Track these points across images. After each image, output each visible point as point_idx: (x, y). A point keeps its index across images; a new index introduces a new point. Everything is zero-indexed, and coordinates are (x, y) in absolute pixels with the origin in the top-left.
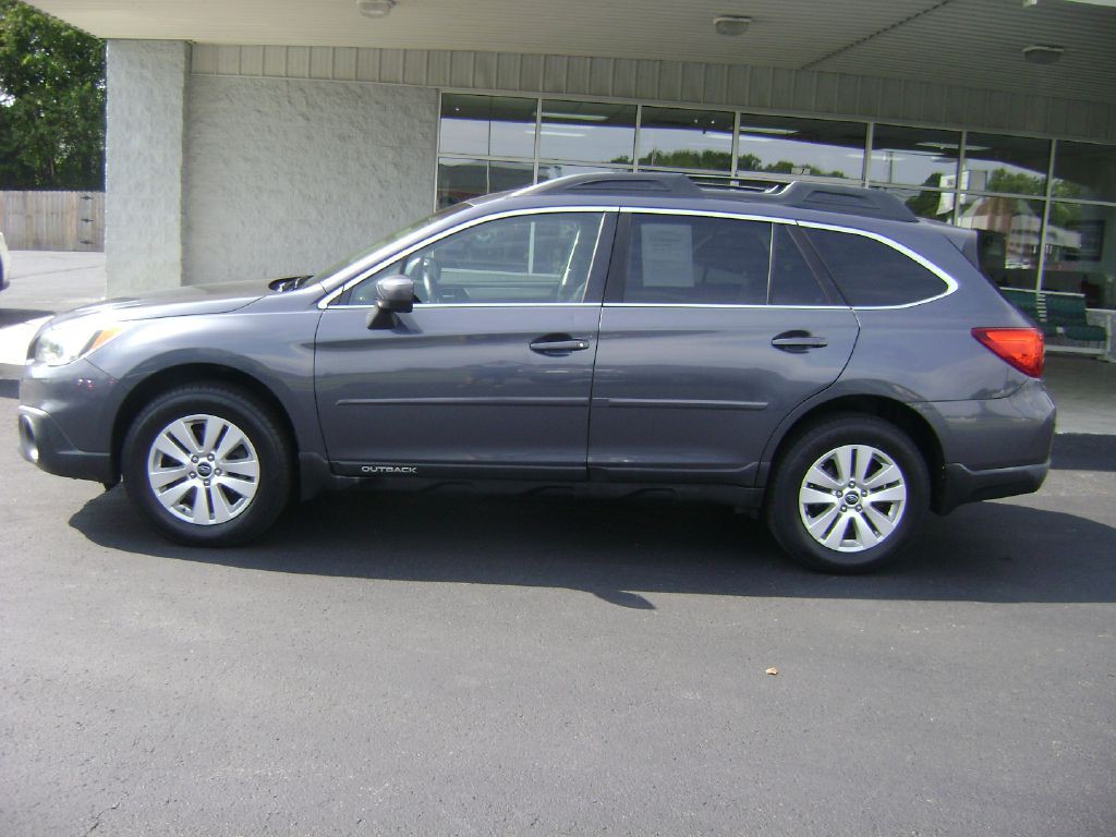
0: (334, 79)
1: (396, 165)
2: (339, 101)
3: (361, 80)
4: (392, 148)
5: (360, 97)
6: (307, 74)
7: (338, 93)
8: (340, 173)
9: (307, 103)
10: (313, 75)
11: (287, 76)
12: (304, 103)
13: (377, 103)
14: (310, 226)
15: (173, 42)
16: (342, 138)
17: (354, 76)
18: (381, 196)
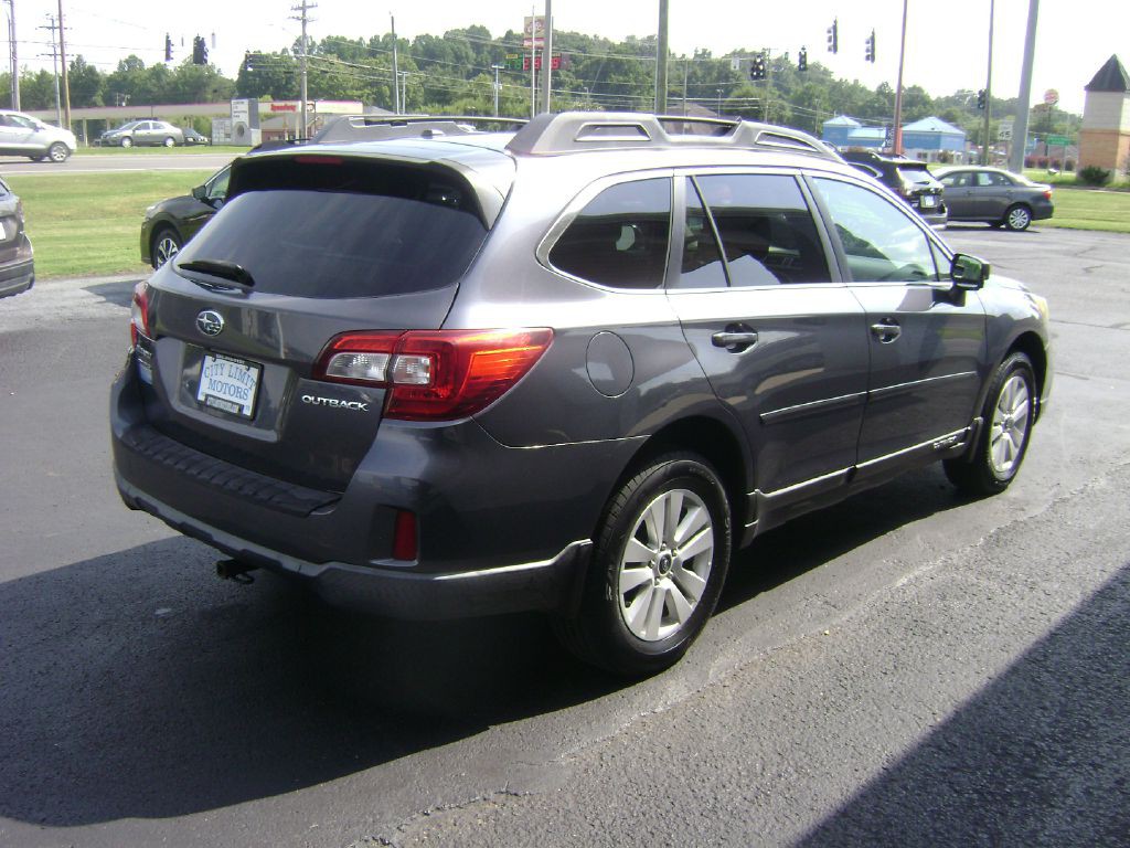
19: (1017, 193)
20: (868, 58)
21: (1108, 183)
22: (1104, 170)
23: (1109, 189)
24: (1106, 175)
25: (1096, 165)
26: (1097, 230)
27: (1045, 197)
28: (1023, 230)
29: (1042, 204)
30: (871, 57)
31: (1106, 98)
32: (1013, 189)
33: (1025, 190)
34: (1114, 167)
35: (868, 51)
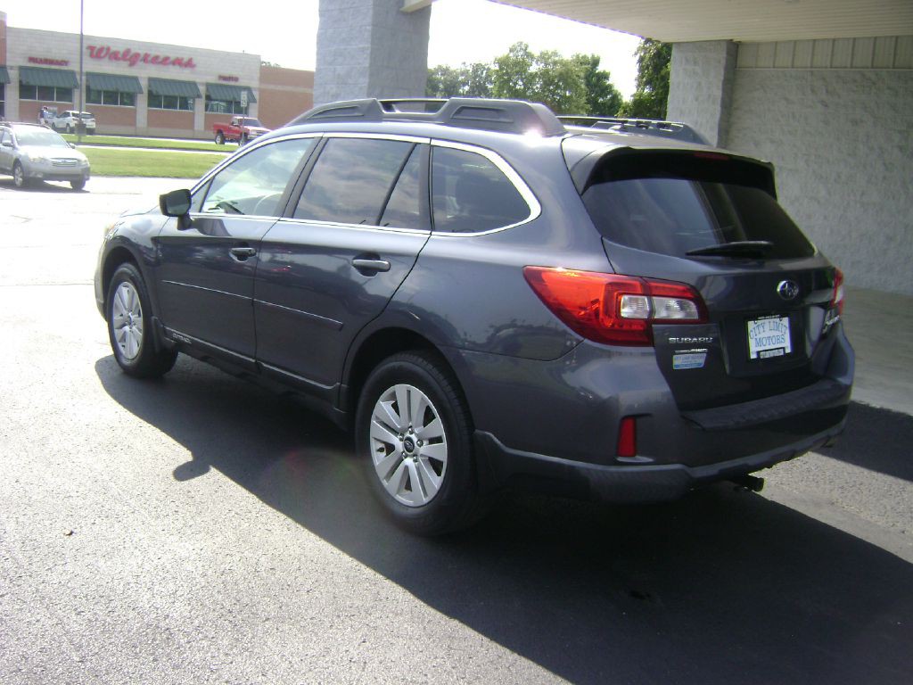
0: (852, 67)
1: (901, 149)
2: (855, 89)
3: (877, 68)
4: (900, 132)
5: (874, 83)
6: (829, 64)
7: (855, 81)
8: (849, 155)
9: (827, 92)
10: (854, 65)
11: (811, 67)
12: (824, 92)
13: (889, 88)
14: (819, 202)
15: (719, 41)
16: (855, 122)
17: (870, 65)
18: (884, 178)
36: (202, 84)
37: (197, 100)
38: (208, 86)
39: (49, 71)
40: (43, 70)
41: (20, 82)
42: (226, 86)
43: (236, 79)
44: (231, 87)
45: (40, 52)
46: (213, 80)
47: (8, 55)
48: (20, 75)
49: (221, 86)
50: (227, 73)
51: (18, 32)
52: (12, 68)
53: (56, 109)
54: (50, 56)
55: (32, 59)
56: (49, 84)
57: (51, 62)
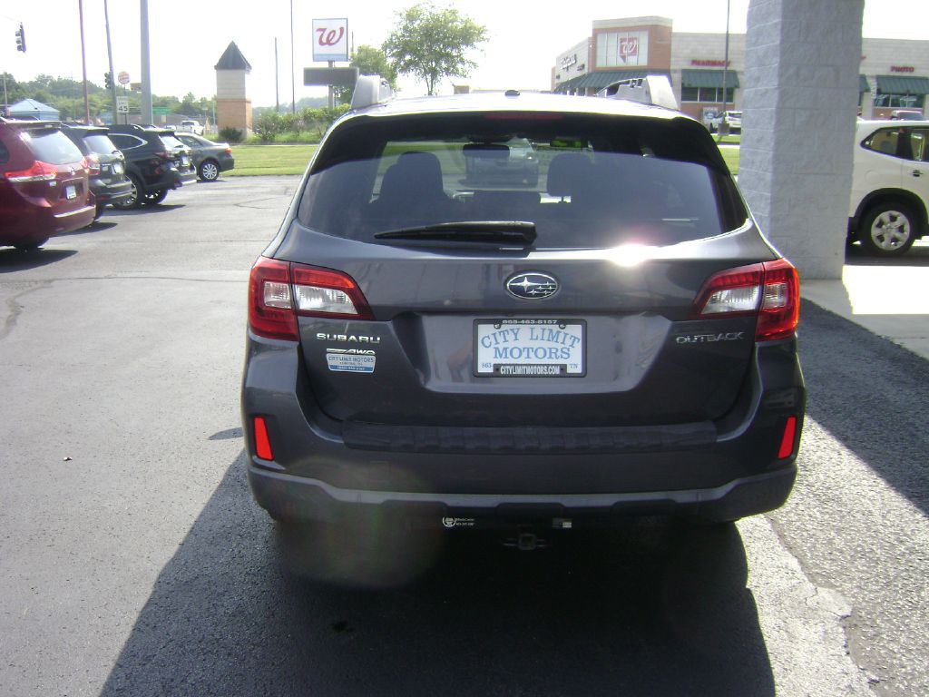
19: (206, 151)
20: (19, 48)
21: (242, 140)
22: (239, 130)
23: (245, 143)
24: (240, 133)
25: (231, 126)
26: (274, 175)
27: (226, 153)
28: (214, 180)
29: (225, 158)
30: (22, 48)
31: (231, 74)
32: (202, 149)
33: (211, 148)
34: (245, 127)
35: (18, 42)
36: (872, 77)
37: (865, 93)
38: (879, 78)
39: (711, 72)
40: (706, 72)
41: (683, 84)
42: (899, 78)
43: (911, 69)
44: (905, 78)
45: (703, 54)
46: (885, 71)
47: (673, 59)
48: (683, 79)
49: (894, 78)
50: (900, 64)
51: (683, 36)
52: (675, 71)
53: (716, 109)
54: (712, 58)
55: (695, 62)
56: (710, 85)
57: (714, 63)
